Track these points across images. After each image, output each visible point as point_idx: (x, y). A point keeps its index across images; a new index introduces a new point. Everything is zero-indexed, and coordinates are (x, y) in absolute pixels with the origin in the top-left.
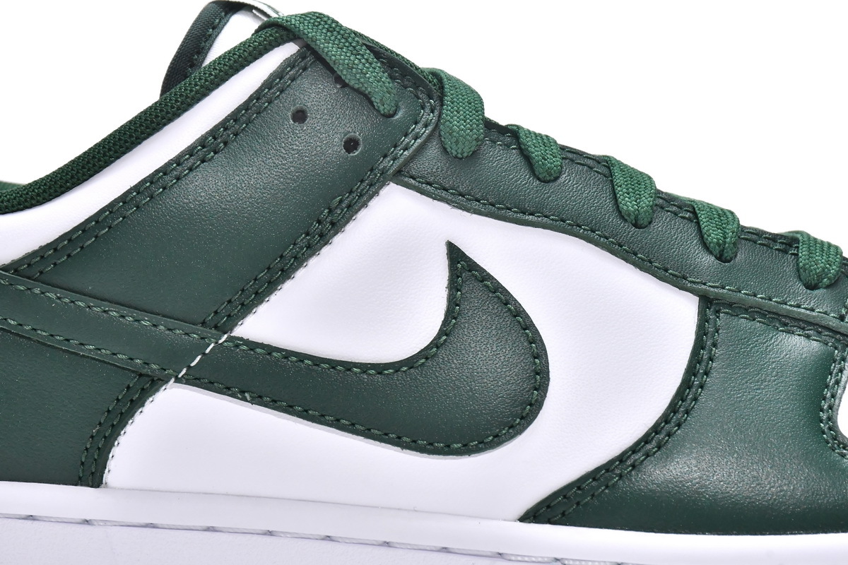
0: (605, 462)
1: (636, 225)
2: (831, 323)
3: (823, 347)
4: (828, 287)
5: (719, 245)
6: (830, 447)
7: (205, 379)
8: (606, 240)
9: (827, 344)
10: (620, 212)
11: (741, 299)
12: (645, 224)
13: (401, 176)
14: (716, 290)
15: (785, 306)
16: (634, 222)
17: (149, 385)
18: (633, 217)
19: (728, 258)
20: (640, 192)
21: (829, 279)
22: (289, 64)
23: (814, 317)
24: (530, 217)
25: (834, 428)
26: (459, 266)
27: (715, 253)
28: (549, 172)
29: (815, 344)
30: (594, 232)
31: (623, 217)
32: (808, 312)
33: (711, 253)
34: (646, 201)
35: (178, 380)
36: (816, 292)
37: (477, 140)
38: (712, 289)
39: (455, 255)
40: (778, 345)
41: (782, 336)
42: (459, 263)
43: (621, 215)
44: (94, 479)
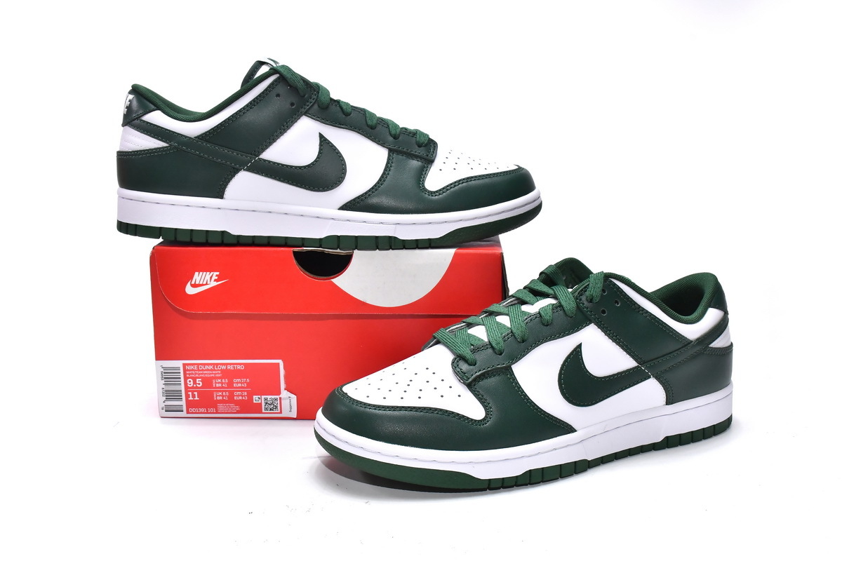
1: (372, 129)
5: (394, 135)
6: (423, 192)
7: (252, 170)
11: (400, 150)
12: (374, 127)
13: (306, 114)
15: (412, 152)
17: (236, 171)
18: (371, 126)
22: (275, 81)
25: (424, 186)
28: (348, 113)
35: (244, 170)
37: (328, 104)
38: (392, 147)
39: (321, 136)
40: (409, 163)
41: (411, 160)
43: (368, 126)
44: (221, 196)
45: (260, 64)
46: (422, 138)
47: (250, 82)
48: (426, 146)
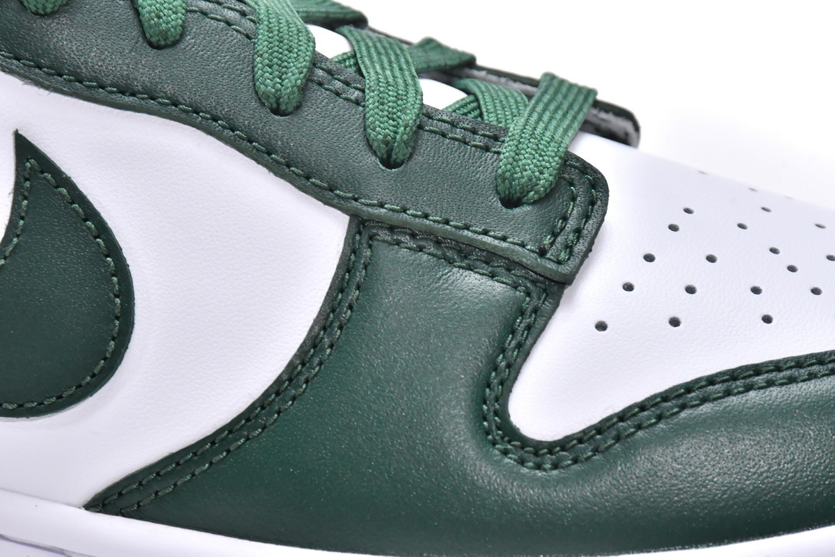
0: (193, 442)
1: (276, 111)
2: (524, 260)
3: (510, 292)
4: (535, 203)
5: (387, 143)
6: (490, 441)
8: (231, 133)
9: (516, 288)
10: (256, 93)
11: (406, 222)
12: (290, 109)
14: (370, 210)
15: (466, 232)
16: (275, 106)
18: (273, 100)
19: (398, 161)
20: (289, 63)
21: (536, 192)
23: (503, 249)
24: (131, 98)
25: (501, 413)
26: (28, 165)
27: (379, 154)
28: (164, 34)
30: (216, 121)
31: (260, 99)
32: (496, 242)
33: (375, 153)
34: (294, 76)
36: (517, 210)
38: (365, 208)
39: (24, 149)
40: (447, 289)
41: (456, 273)
42: (28, 161)
46: (526, 159)
48: (546, 198)
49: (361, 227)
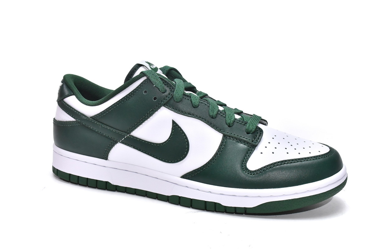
1: (212, 118)
2: (250, 142)
3: (247, 147)
5: (229, 123)
6: (243, 170)
7: (125, 143)
8: (205, 121)
11: (232, 136)
12: (214, 118)
13: (165, 105)
14: (226, 134)
15: (241, 138)
18: (212, 116)
19: (231, 126)
20: (214, 111)
22: (145, 81)
23: (247, 141)
24: (190, 115)
27: (228, 125)
28: (196, 106)
29: (246, 146)
30: (203, 119)
32: (246, 139)
34: (215, 113)
35: (120, 142)
36: (249, 135)
37: (181, 99)
39: (174, 122)
40: (238, 146)
41: (239, 144)
42: (174, 124)
43: (210, 116)
44: (106, 158)
45: (139, 66)
46: (250, 127)
47: (129, 79)
48: (253, 133)
49: (225, 136)
